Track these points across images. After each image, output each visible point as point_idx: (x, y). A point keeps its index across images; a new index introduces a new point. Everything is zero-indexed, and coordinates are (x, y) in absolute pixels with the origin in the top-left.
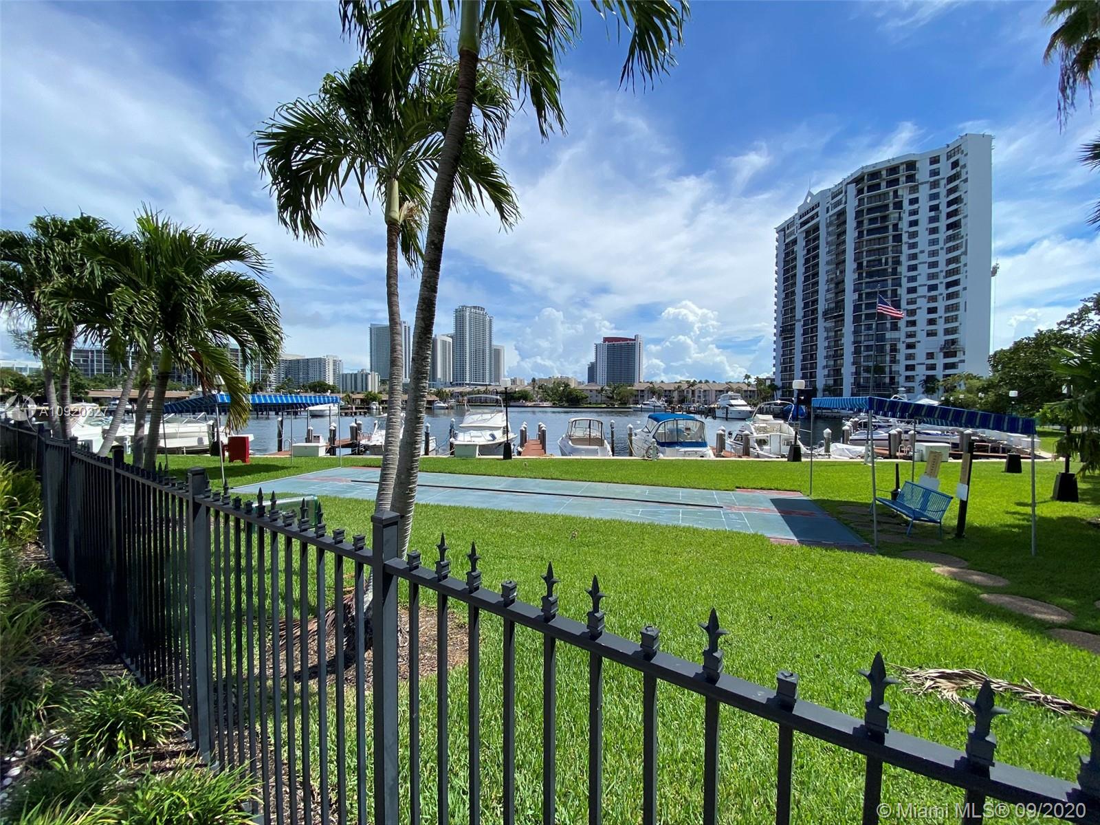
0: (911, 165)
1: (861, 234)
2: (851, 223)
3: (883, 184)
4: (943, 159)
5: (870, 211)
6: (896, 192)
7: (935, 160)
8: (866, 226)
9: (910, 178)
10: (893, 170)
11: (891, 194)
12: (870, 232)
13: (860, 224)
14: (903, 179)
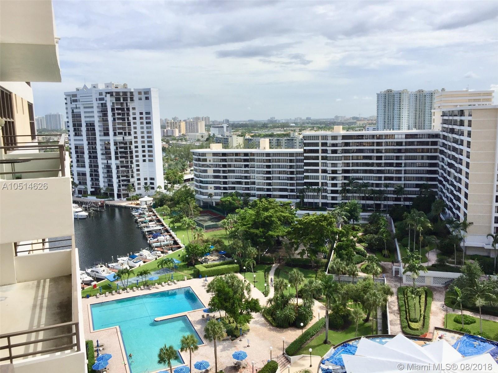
0: (132, 93)
1: (114, 119)
2: (110, 113)
3: (122, 99)
4: (143, 93)
5: (118, 109)
6: (127, 104)
7: (140, 93)
8: (117, 116)
9: (132, 99)
10: (125, 93)
11: (125, 104)
12: (119, 119)
13: (114, 115)
14: (129, 99)
